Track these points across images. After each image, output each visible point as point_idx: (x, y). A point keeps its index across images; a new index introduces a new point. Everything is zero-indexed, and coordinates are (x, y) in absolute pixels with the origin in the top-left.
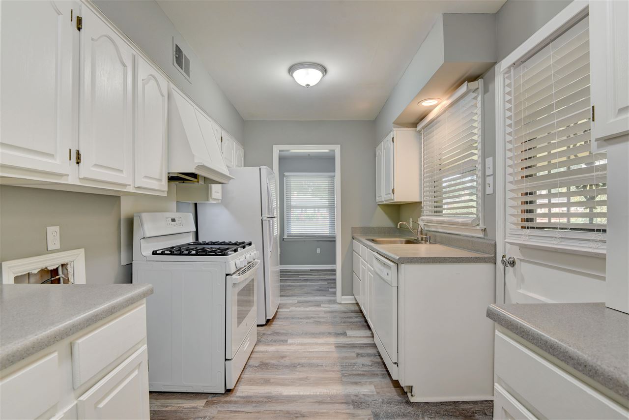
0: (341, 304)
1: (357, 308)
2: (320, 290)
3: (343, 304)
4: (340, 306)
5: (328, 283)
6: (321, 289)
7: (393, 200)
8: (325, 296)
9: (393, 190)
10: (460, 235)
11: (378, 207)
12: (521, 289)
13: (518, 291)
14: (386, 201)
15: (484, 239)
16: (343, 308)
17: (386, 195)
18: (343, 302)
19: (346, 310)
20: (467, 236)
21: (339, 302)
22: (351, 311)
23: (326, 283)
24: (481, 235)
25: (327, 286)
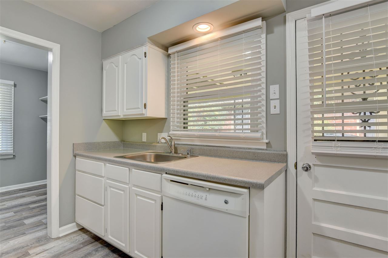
0: (59, 238)
1: (86, 237)
2: (9, 228)
3: (63, 237)
4: (59, 242)
5: (15, 213)
6: (7, 225)
7: (144, 114)
8: (24, 234)
9: (145, 105)
10: (230, 147)
11: (104, 121)
12: (314, 187)
13: (313, 189)
14: (124, 115)
15: (266, 150)
16: (66, 244)
17: (127, 109)
18: (61, 235)
19: (73, 245)
20: (244, 148)
21: (56, 237)
22: (82, 243)
23: (12, 214)
24: (265, 147)
25: (17, 218)
